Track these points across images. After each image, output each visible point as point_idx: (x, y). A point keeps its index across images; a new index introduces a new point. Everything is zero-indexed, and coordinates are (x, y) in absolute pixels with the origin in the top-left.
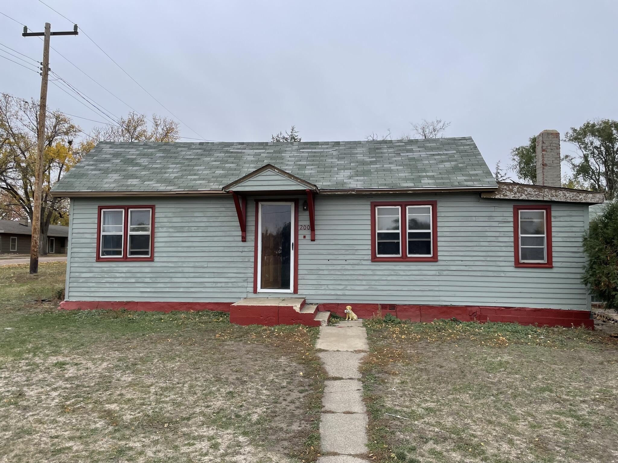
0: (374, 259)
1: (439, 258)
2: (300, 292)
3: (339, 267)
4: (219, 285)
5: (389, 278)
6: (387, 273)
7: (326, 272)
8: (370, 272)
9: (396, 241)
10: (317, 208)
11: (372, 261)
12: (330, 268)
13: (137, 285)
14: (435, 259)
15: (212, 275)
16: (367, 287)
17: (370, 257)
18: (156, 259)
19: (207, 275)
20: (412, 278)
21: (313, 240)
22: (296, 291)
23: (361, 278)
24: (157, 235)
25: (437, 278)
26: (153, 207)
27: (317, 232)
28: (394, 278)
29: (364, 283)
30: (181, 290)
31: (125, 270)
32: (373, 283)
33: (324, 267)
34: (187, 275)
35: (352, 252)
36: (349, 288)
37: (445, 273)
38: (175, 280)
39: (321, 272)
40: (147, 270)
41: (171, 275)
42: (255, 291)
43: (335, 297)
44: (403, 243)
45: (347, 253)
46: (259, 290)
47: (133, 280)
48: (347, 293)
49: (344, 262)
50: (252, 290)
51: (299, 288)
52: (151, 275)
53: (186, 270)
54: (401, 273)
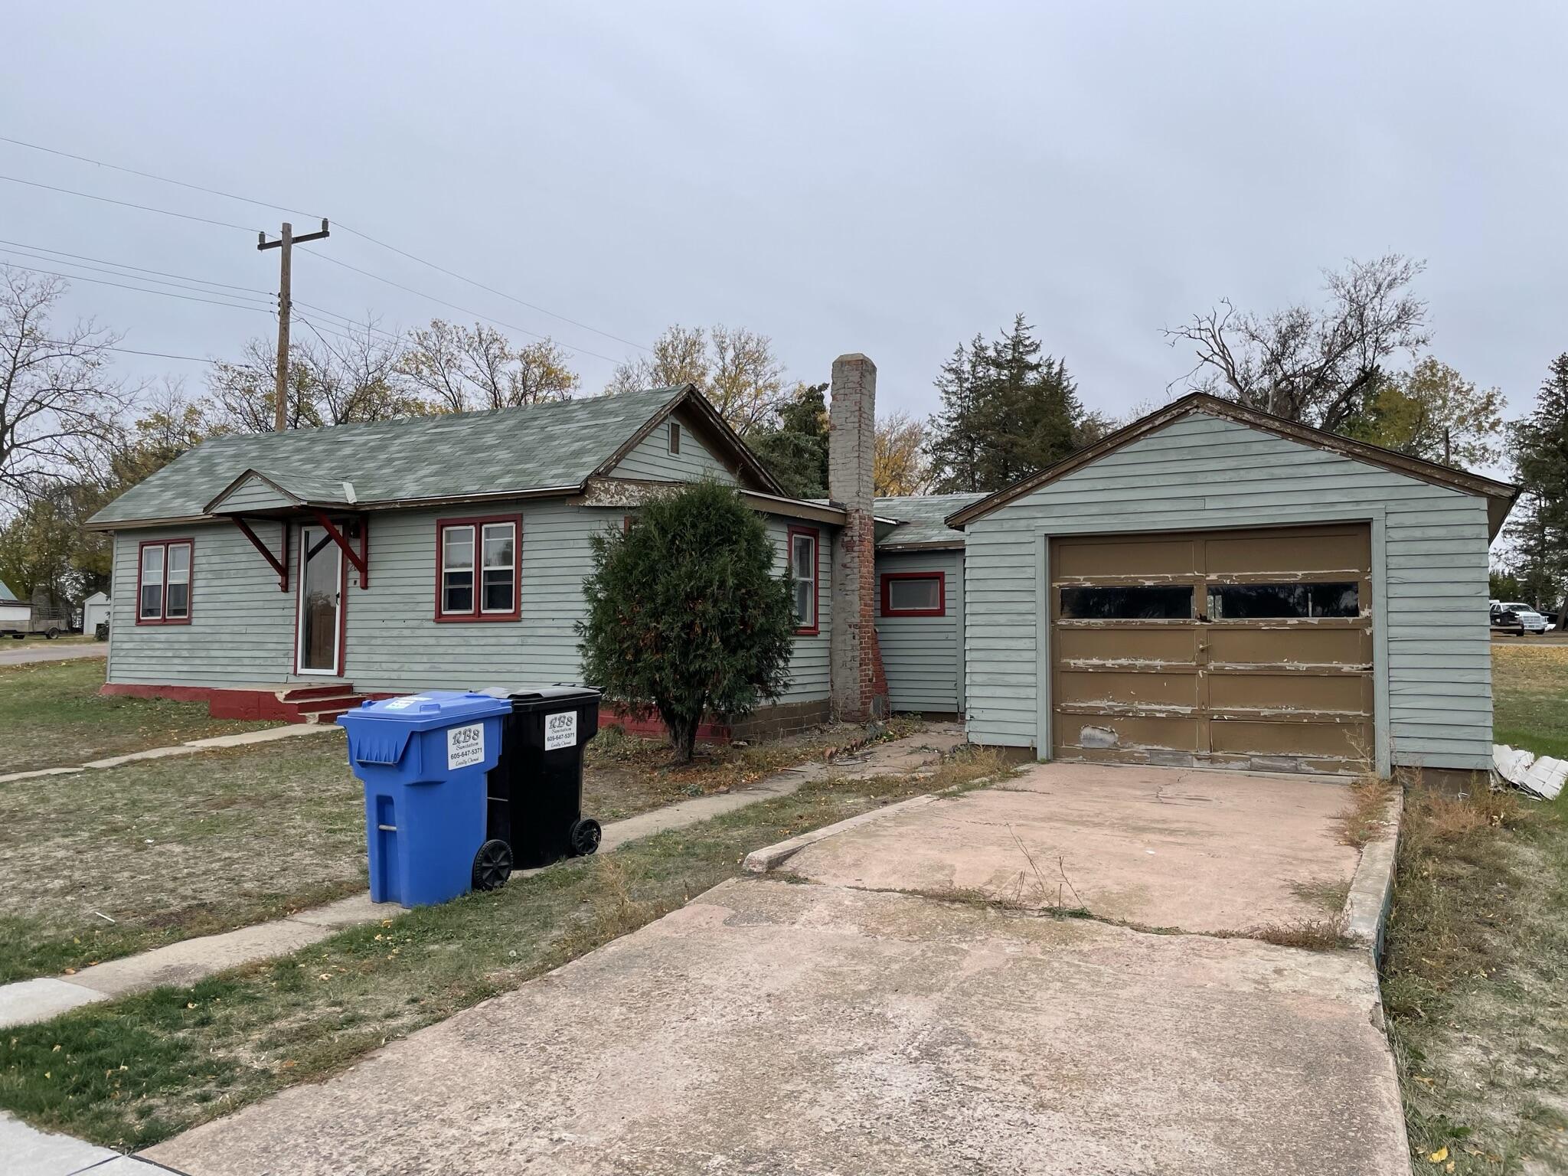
0: (439, 618)
1: (524, 615)
2: (347, 674)
3: (395, 633)
4: (258, 662)
5: (457, 650)
6: (454, 641)
7: (379, 641)
8: (432, 641)
9: (467, 586)
10: (371, 534)
11: (438, 623)
12: (385, 634)
13: (176, 661)
14: (516, 617)
15: (250, 646)
16: (427, 666)
17: (432, 615)
18: (194, 622)
19: (246, 646)
20: (488, 650)
21: (365, 587)
22: (341, 673)
23: (421, 650)
24: (197, 583)
25: (519, 650)
26: (191, 541)
27: (371, 575)
28: (463, 650)
29: (425, 659)
30: (218, 669)
31: (163, 637)
32: (437, 659)
33: (377, 633)
34: (225, 646)
35: (412, 606)
36: (406, 667)
37: (530, 641)
38: (213, 653)
39: (373, 642)
40: (184, 638)
41: (208, 645)
42: (295, 673)
43: (387, 683)
44: (477, 590)
45: (406, 608)
46: (300, 671)
47: (170, 654)
48: (404, 675)
49: (403, 625)
50: (291, 670)
51: (347, 667)
52: (187, 646)
53: (224, 638)
54: (473, 641)
